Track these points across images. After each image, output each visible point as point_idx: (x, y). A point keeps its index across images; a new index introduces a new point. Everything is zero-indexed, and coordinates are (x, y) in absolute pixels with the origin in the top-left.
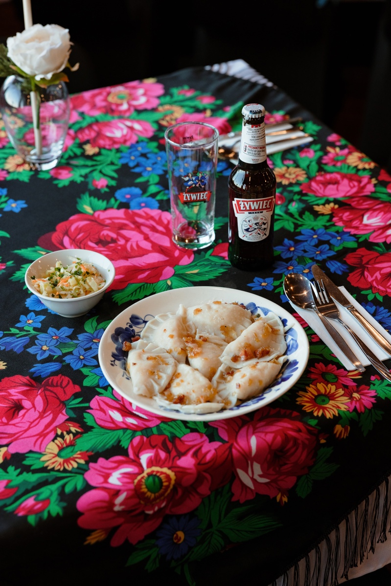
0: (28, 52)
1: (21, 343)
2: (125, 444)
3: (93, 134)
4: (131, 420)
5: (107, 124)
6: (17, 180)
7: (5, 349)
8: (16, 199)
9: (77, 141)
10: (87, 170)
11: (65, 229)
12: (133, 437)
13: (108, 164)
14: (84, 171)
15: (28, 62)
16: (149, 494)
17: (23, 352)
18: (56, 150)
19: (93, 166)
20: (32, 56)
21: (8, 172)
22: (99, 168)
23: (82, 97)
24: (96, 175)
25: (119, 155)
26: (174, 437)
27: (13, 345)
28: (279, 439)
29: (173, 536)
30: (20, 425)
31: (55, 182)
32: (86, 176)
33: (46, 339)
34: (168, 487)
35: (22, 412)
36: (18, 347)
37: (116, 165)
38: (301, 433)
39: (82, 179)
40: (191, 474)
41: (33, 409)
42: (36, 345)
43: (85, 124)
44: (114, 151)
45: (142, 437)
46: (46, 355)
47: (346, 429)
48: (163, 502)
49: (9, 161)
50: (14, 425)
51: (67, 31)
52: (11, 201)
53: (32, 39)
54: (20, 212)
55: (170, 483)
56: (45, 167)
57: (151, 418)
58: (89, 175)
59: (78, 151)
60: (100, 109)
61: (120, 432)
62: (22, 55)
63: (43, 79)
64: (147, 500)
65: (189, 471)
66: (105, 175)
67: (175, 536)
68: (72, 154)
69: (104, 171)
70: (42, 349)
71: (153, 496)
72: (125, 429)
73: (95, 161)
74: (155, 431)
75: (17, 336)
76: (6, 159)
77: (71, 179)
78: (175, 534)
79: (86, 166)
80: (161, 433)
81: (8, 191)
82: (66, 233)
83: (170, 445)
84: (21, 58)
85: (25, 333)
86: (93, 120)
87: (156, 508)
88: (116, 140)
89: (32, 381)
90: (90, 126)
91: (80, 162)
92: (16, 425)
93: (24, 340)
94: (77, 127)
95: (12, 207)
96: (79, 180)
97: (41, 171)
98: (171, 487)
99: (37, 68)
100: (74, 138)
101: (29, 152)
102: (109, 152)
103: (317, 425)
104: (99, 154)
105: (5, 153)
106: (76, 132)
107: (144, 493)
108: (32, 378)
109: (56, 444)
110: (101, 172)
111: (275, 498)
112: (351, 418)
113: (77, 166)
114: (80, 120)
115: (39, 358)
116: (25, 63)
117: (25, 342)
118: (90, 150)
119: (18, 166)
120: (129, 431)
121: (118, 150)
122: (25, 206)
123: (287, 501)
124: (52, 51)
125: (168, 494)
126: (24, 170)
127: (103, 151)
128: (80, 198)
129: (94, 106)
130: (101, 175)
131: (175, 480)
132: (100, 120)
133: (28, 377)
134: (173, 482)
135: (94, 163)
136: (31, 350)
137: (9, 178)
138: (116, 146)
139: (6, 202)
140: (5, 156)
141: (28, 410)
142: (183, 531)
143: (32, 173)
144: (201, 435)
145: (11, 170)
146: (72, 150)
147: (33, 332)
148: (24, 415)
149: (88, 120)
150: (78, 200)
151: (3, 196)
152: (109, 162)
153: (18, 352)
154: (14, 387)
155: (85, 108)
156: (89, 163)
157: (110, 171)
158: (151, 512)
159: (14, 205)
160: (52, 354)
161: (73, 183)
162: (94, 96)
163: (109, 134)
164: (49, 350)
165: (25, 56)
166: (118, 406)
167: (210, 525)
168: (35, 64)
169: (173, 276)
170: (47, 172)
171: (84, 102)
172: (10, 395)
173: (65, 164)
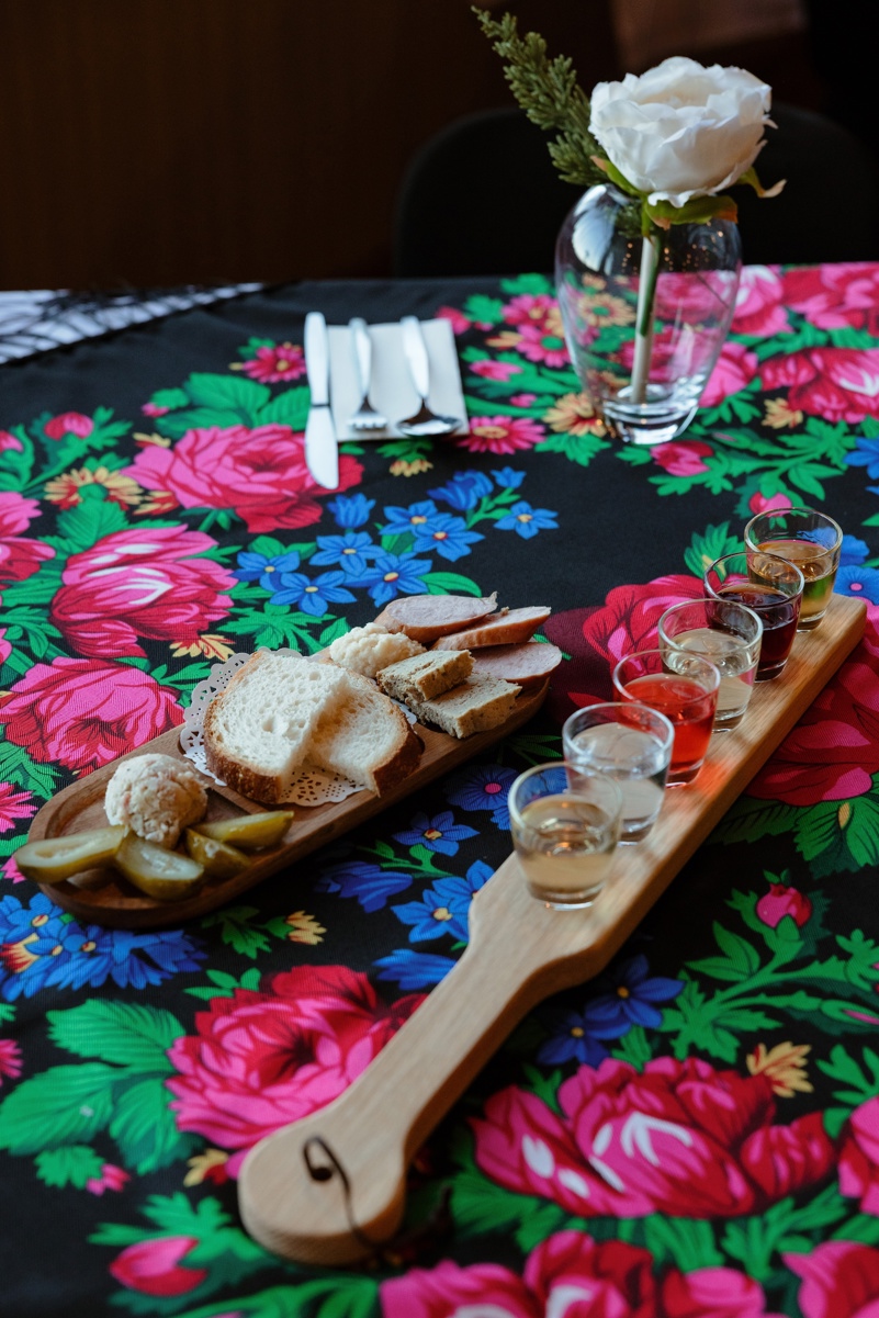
0: (640, 127)
1: (388, 886)
2: (528, 1239)
3: (804, 375)
4: (574, 1182)
5: (852, 357)
6: (563, 455)
7: (339, 892)
8: (535, 505)
9: (756, 385)
10: (749, 465)
11: (628, 603)
12: (559, 1228)
13: (813, 461)
14: (740, 466)
15: (635, 153)
17: (379, 912)
18: (686, 397)
19: (769, 457)
20: (646, 139)
21: (549, 431)
22: (783, 465)
23: (819, 275)
24: (769, 484)
25: (850, 442)
26: (670, 1267)
27: (364, 887)
30: (286, 1104)
31: (654, 480)
32: (739, 480)
33: (453, 895)
35: (306, 1072)
36: (374, 895)
37: (835, 467)
39: (728, 486)
41: (336, 1072)
42: (422, 901)
43: (794, 345)
44: (843, 427)
45: (582, 1236)
46: (437, 932)
49: (561, 403)
50: (272, 1100)
51: (765, 89)
52: (524, 506)
53: (663, 97)
54: (534, 538)
56: (643, 438)
57: (632, 1192)
58: (750, 480)
59: (746, 413)
60: (850, 314)
61: (529, 1204)
62: (620, 131)
63: (665, 204)
66: (791, 487)
68: (727, 417)
69: (793, 477)
70: (432, 915)
72: (545, 1201)
73: (783, 446)
74: (625, 1231)
75: (385, 865)
76: (557, 397)
77: (698, 480)
79: (752, 454)
80: (638, 1245)
81: (525, 480)
82: (625, 619)
83: (647, 1285)
84: (619, 141)
85: (406, 864)
86: (821, 338)
88: (860, 400)
89: (370, 990)
90: (805, 354)
91: (742, 439)
92: (281, 1103)
93: (397, 881)
94: (773, 348)
95: (520, 522)
96: (718, 484)
97: (630, 444)
99: (656, 173)
100: (748, 378)
101: (614, 389)
102: (827, 430)
104: (799, 429)
105: (562, 383)
106: (761, 363)
108: (373, 980)
110: (784, 477)
113: (727, 448)
114: (787, 331)
115: (416, 936)
116: (627, 155)
117: (395, 885)
118: (779, 414)
119: (580, 420)
120: (554, 1211)
121: (853, 429)
122: (553, 525)
124: (703, 133)
126: (590, 433)
127: (813, 425)
128: (702, 534)
129: (837, 303)
130: (782, 486)
132: (838, 342)
133: (362, 976)
135: (777, 451)
136: (404, 913)
137: (543, 445)
138: (852, 418)
139: (508, 506)
140: (558, 389)
141: (325, 1069)
143: (606, 445)
144: (749, 1282)
145: (556, 427)
146: (730, 407)
147: (428, 868)
148: (306, 1082)
149: (809, 336)
150: (695, 537)
151: (509, 490)
152: (817, 456)
153: (369, 909)
154: (316, 995)
155: (813, 306)
156: (763, 448)
157: (809, 478)
159: (524, 518)
160: (454, 933)
161: (699, 490)
162: (851, 278)
163: (845, 383)
164: (450, 922)
165: (629, 137)
166: (555, 1130)
168: (650, 162)
169: (861, 795)
170: (647, 448)
171: (817, 287)
172: (298, 1013)
173: (700, 438)
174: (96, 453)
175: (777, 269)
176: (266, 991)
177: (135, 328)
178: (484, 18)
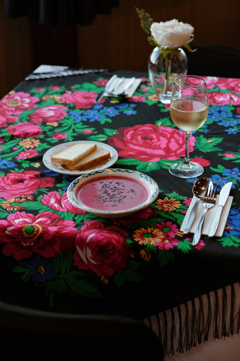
2: (41, 211)
4: (56, 205)
12: (48, 211)
16: (25, 233)
20: (160, 34)
21: (147, 99)
26: (62, 219)
28: (105, 241)
29: (38, 267)
30: (13, 188)
34: (36, 235)
38: (118, 244)
40: (50, 234)
41: (25, 185)
45: (51, 212)
47: (148, 256)
48: (32, 243)
50: (11, 187)
55: (37, 234)
57: (65, 208)
61: (46, 207)
63: (163, 48)
64: (23, 236)
65: (49, 233)
67: (39, 268)
71: (26, 236)
72: (49, 207)
74: (59, 213)
78: (39, 267)
83: (56, 220)
87: (28, 244)
98: (37, 236)
99: (162, 42)
103: (130, 244)
107: (22, 232)
109: (15, 200)
111: (100, 277)
112: (152, 250)
119: (155, 98)
123: (107, 283)
125: (35, 239)
126: (155, 100)
131: (40, 233)
134: (39, 234)
141: (23, 184)
142: (44, 267)
144: (75, 223)
145: (149, 99)
148: (19, 185)
154: (30, 174)
158: (25, 245)
166: (59, 198)
167: (59, 273)
172: (25, 176)
174: (56, 93)
175: (219, 78)
176: (23, 172)
177: (80, 75)
178: (137, 9)
